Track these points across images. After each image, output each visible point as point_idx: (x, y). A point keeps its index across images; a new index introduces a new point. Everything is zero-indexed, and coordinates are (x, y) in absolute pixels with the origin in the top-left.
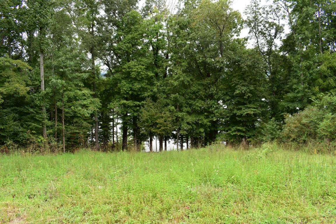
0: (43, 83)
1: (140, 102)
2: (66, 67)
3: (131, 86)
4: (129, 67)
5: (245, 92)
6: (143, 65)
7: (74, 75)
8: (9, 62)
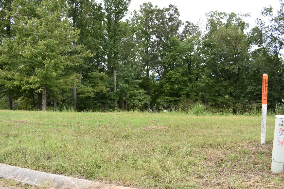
0: (116, 86)
1: (178, 98)
2: (128, 76)
3: (172, 87)
4: (170, 75)
5: (254, 91)
6: (180, 73)
7: (133, 81)
8: (98, 74)
